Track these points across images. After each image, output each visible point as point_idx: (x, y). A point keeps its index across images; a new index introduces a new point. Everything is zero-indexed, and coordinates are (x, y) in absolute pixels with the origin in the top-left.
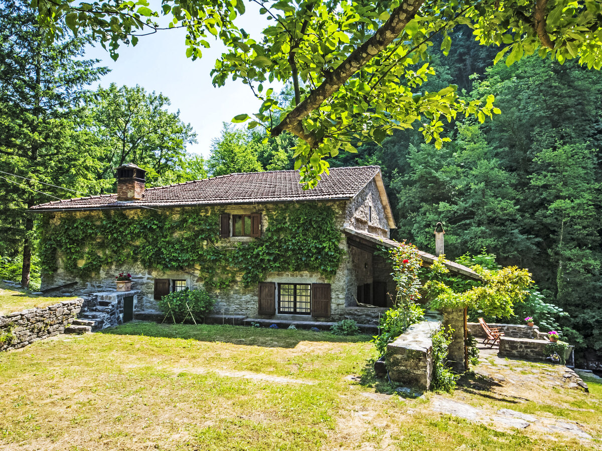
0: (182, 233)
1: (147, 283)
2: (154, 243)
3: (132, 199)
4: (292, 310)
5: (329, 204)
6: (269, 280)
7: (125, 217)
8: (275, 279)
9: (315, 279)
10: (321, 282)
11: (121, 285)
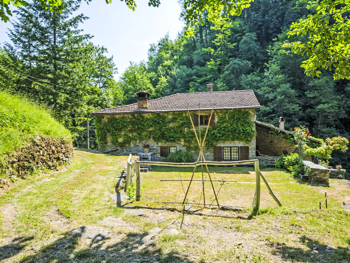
0: (174, 124)
1: (156, 149)
2: (160, 129)
3: (146, 108)
4: (230, 159)
5: (247, 110)
6: (219, 145)
7: (143, 117)
8: (221, 144)
9: (241, 144)
10: (244, 145)
11: (146, 150)
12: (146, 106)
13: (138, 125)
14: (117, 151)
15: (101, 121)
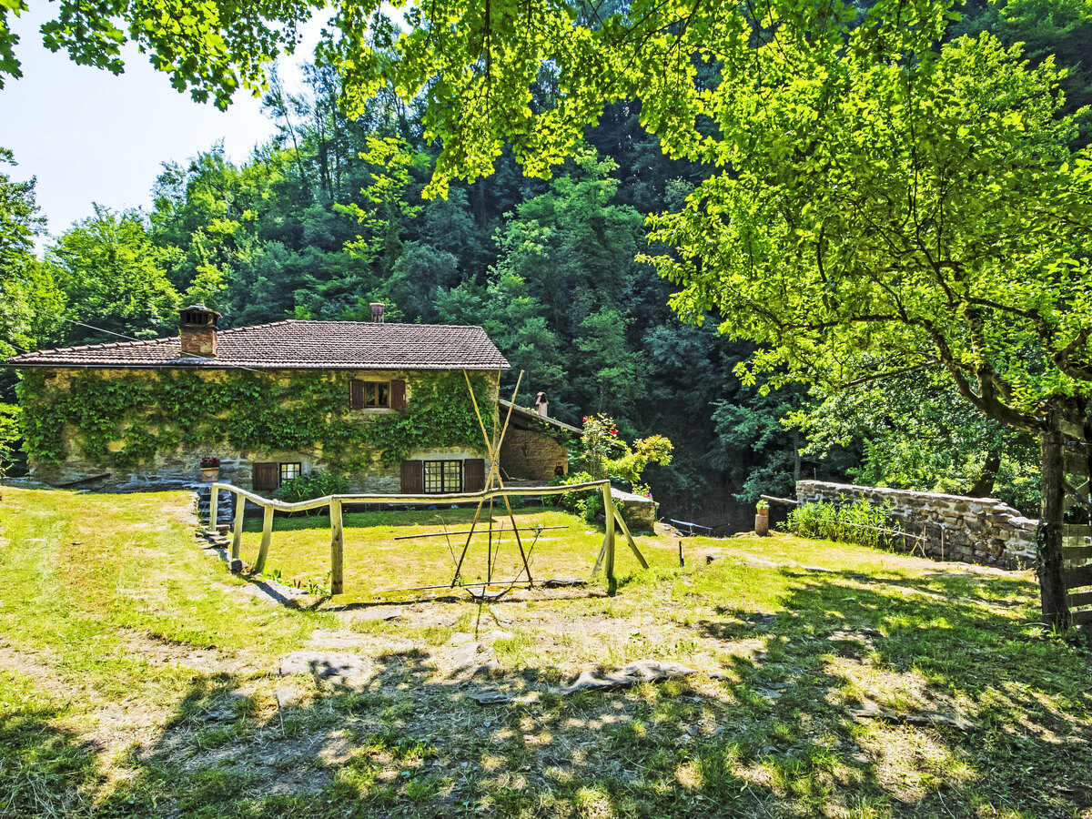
0: (294, 403)
1: (241, 470)
2: (254, 416)
3: (210, 355)
4: (439, 490)
5: (482, 374)
6: (414, 458)
7: (200, 381)
8: (419, 456)
9: (466, 454)
10: (473, 457)
11: (210, 474)
12: (209, 350)
13: (181, 404)
14: (106, 481)
15: (43, 386)
